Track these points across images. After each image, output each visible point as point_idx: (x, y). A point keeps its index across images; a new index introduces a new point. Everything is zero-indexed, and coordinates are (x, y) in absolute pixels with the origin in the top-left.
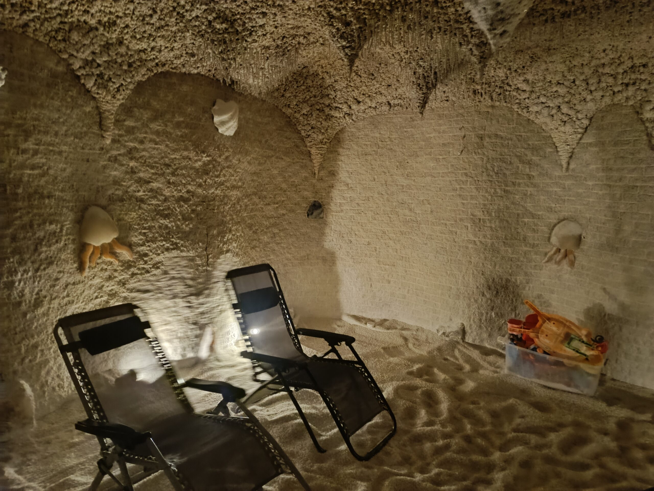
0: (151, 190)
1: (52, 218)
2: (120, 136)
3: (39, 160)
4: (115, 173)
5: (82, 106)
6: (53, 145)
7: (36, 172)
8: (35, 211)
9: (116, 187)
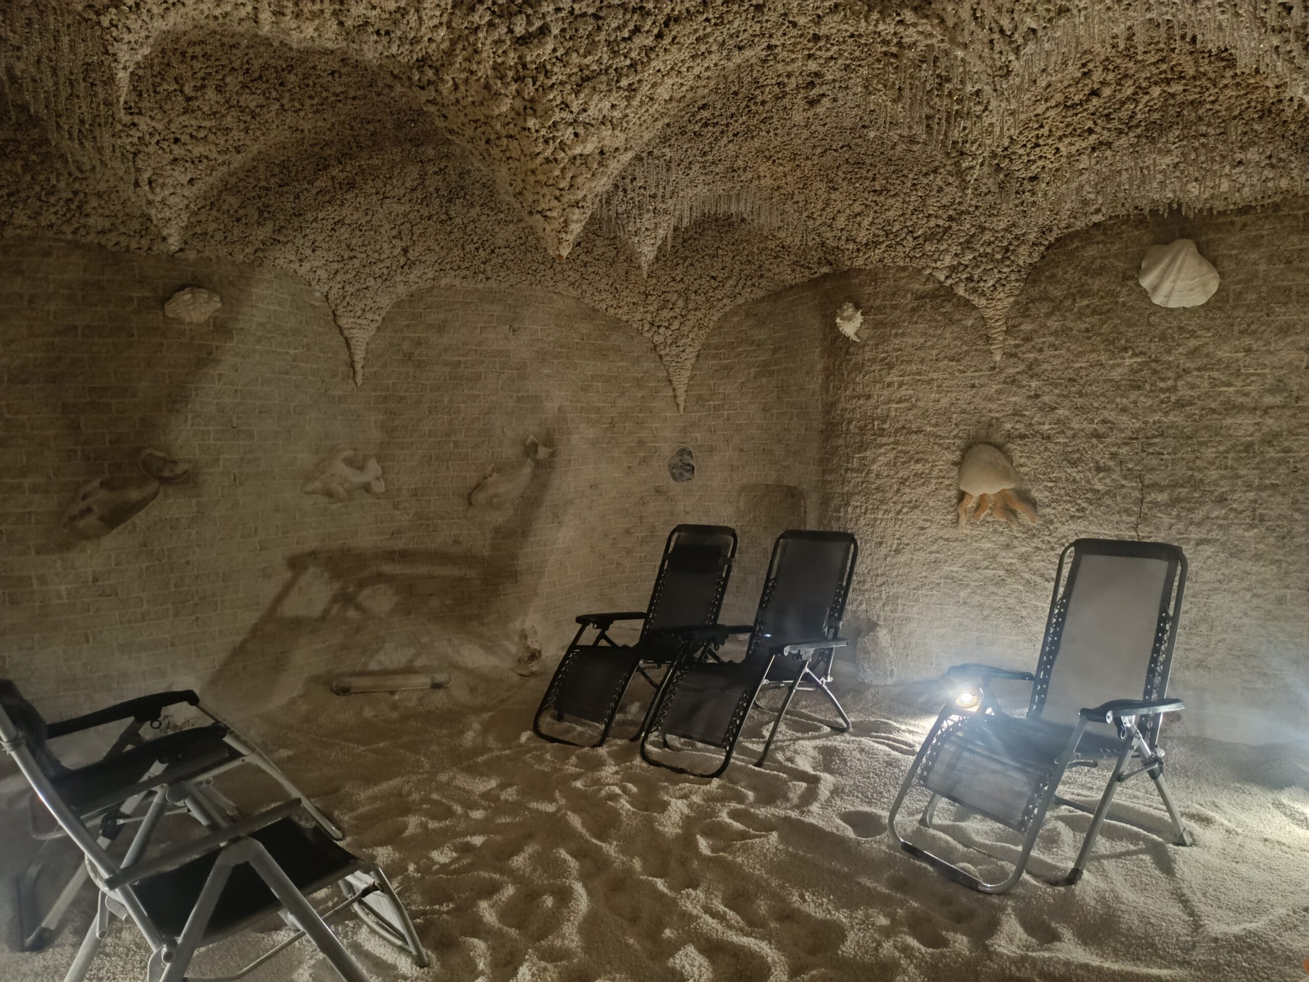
0: (1058, 422)
1: (920, 456)
2: (1017, 346)
3: (903, 392)
4: (1014, 399)
5: (960, 320)
6: (919, 374)
7: (902, 405)
8: (900, 448)
9: (1017, 418)
